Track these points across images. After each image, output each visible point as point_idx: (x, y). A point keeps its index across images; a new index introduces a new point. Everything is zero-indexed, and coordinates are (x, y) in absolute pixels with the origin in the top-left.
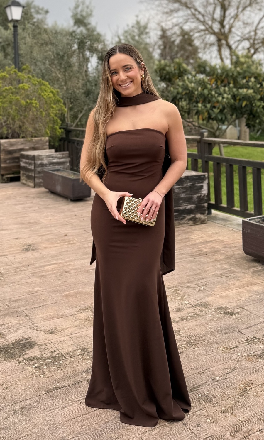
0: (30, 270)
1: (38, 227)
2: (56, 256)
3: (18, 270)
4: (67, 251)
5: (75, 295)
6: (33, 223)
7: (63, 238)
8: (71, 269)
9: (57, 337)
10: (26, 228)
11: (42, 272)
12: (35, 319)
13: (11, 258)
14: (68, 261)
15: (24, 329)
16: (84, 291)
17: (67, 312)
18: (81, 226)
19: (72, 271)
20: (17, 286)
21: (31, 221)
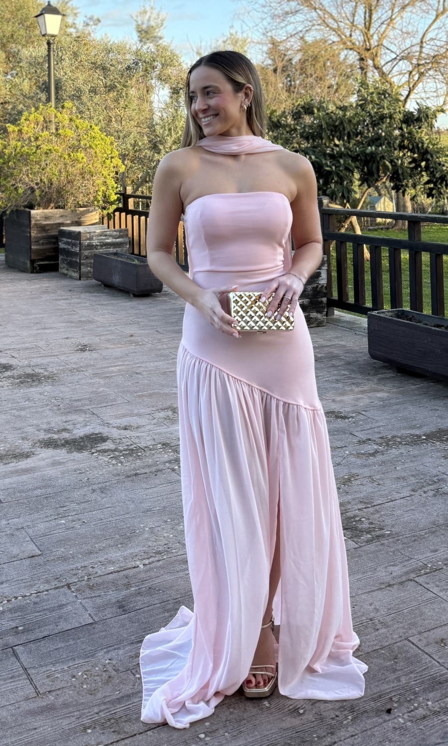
0: (90, 371)
1: (91, 326)
2: (121, 357)
3: (75, 371)
4: (136, 352)
5: (151, 395)
6: (85, 322)
7: (129, 339)
8: (143, 371)
9: (131, 433)
10: (78, 327)
11: (106, 373)
12: (104, 417)
13: (62, 358)
14: (138, 363)
15: (93, 426)
16: (162, 392)
17: (142, 411)
18: (151, 326)
19: (144, 373)
20: (77, 386)
21: (82, 319)
